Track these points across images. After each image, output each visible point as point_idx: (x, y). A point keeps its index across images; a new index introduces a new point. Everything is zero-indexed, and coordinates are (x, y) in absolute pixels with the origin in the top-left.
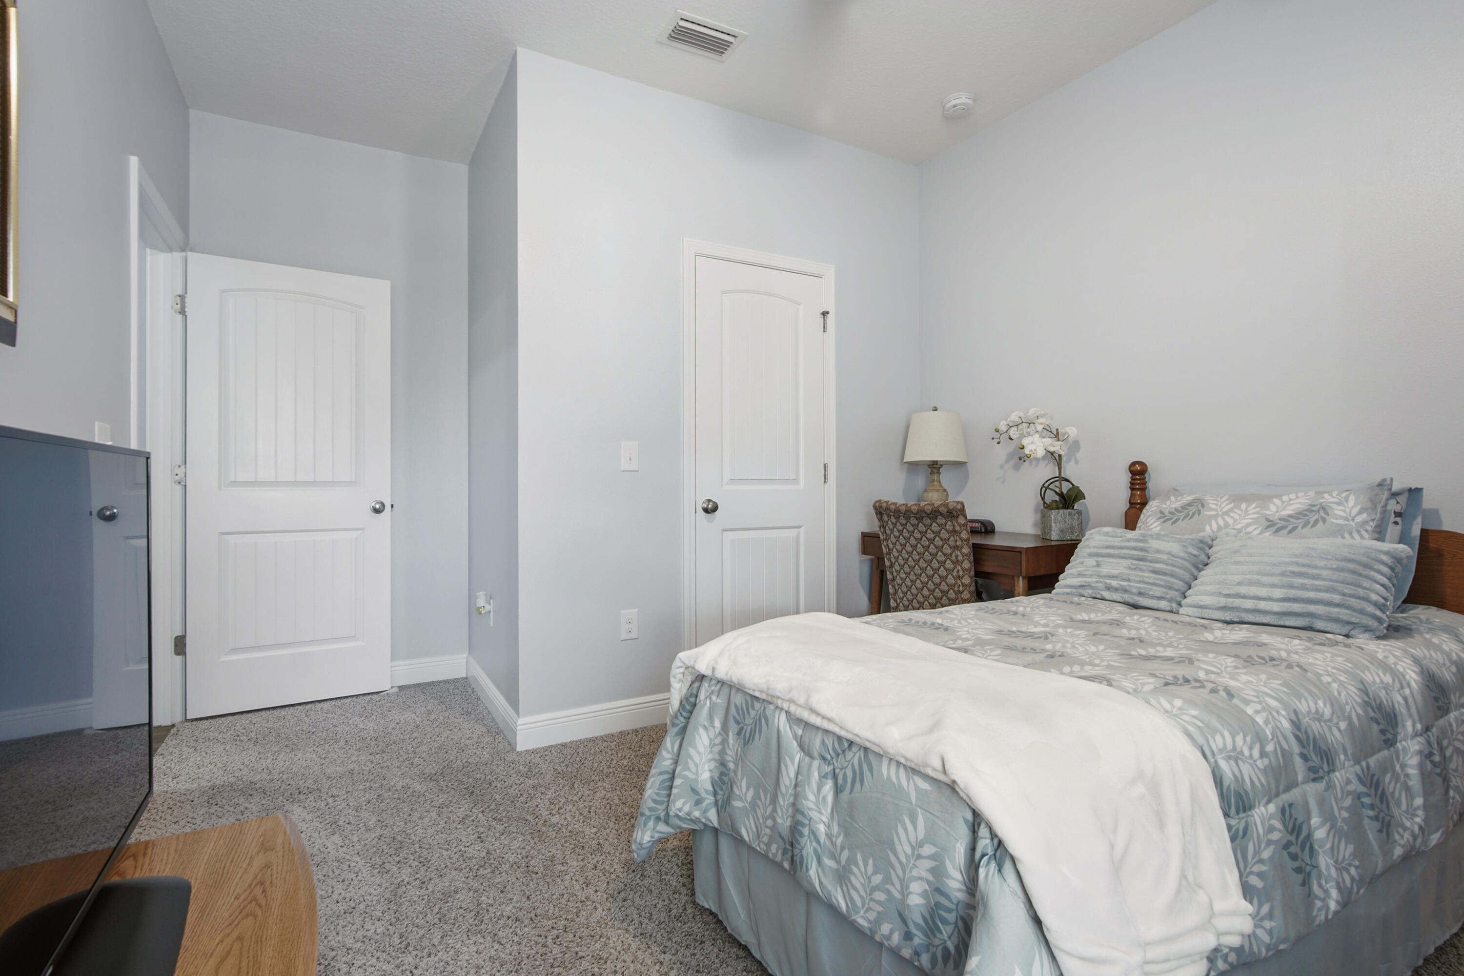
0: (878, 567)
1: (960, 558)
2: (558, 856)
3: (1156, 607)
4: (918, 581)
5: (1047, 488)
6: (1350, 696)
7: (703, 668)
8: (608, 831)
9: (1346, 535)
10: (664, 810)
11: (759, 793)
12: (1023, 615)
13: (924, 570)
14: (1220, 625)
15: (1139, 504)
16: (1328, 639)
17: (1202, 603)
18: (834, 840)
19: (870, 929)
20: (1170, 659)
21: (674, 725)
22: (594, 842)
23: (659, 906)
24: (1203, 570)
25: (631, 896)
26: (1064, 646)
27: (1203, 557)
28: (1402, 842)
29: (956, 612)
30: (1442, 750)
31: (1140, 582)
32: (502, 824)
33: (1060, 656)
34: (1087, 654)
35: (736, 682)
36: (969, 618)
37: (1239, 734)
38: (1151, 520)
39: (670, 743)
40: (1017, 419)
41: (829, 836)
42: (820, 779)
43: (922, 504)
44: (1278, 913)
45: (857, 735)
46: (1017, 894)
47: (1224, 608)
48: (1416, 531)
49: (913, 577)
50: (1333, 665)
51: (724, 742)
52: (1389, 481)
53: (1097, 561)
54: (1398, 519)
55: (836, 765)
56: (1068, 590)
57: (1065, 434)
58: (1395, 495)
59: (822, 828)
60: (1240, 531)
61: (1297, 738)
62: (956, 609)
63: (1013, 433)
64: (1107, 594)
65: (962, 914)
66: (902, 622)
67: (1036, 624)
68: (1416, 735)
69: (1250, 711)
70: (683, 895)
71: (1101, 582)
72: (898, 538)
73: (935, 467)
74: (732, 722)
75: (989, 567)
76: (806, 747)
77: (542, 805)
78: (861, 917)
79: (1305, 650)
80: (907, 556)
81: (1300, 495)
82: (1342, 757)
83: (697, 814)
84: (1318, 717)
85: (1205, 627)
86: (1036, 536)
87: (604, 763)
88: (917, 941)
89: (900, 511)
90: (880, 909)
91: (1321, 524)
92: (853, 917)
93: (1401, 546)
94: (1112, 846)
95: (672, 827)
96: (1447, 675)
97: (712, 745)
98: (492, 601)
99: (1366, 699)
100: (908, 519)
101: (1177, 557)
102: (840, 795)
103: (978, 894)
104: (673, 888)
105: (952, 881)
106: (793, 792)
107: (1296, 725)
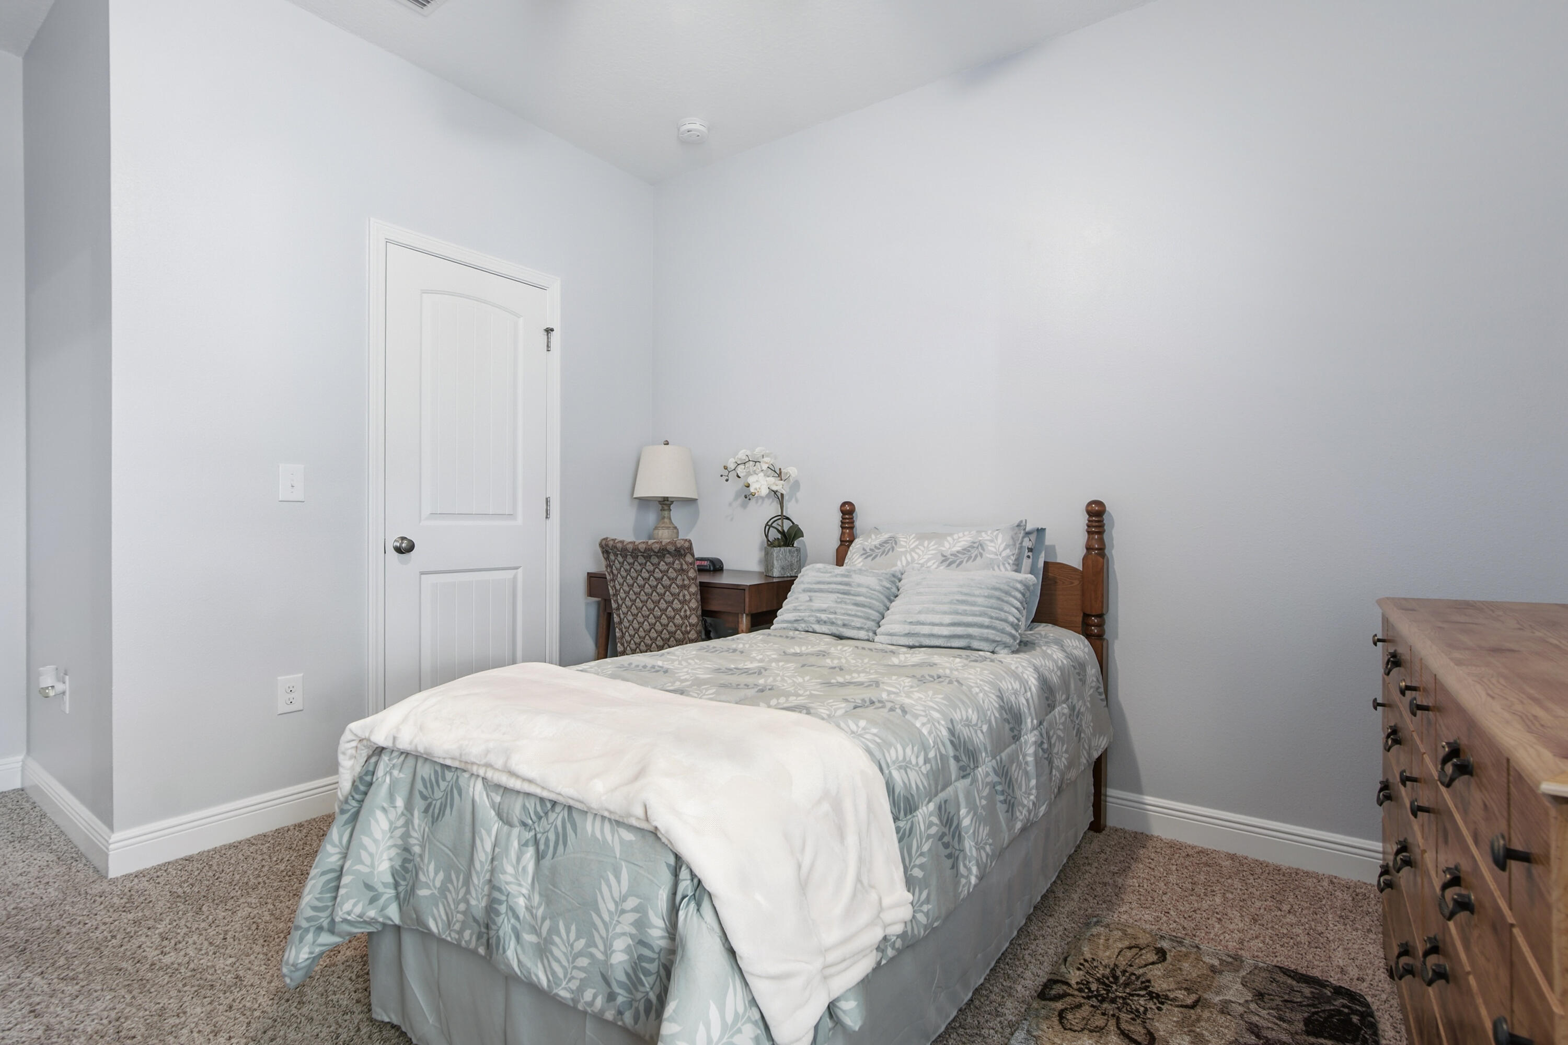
0: (605, 609)
1: (688, 597)
2: (170, 1006)
3: (856, 637)
4: (646, 623)
5: (771, 526)
6: (991, 703)
7: (380, 738)
8: (252, 957)
9: (996, 568)
10: (327, 917)
11: (450, 875)
12: (742, 652)
13: (651, 611)
14: (905, 649)
15: (848, 541)
16: (980, 656)
17: (891, 631)
18: (534, 911)
19: (573, 999)
20: (861, 684)
21: (343, 812)
22: (229, 976)
23: (322, 1035)
24: (894, 601)
25: (282, 1033)
26: (775, 680)
27: (894, 590)
28: (1021, 818)
29: (677, 653)
30: (1049, 738)
31: (844, 614)
32: (77, 984)
33: (769, 689)
34: (794, 685)
35: (422, 751)
36: (690, 658)
37: (908, 745)
38: (856, 556)
39: (337, 834)
40: (744, 457)
41: (529, 909)
42: (519, 848)
43: (650, 542)
44: (933, 897)
45: (559, 794)
46: (713, 930)
47: (908, 635)
48: (1041, 564)
49: (641, 619)
50: (981, 678)
51: (408, 823)
52: (1024, 522)
53: (809, 597)
54: (1030, 554)
55: (537, 829)
56: (785, 625)
57: (786, 474)
58: (1028, 534)
59: (521, 901)
60: (922, 565)
61: (952, 742)
62: (678, 650)
63: (741, 470)
64: (817, 628)
65: (663, 960)
66: (622, 666)
67: (753, 660)
68: (1033, 729)
69: (918, 725)
70: (356, 1014)
71: (812, 616)
72: (625, 578)
73: (665, 503)
74: (417, 798)
75: (714, 606)
76: (505, 815)
77: (148, 944)
78: (563, 989)
79: (963, 666)
80: (634, 597)
81: (966, 533)
82: (984, 754)
83: (372, 913)
84: (968, 723)
85: (893, 652)
86: (760, 573)
87: (249, 872)
88: (620, 999)
89: (627, 549)
90: (583, 975)
91: (979, 557)
92: (555, 991)
93: (1030, 576)
94: (799, 866)
95: (339, 935)
96: (1055, 679)
97: (393, 829)
98: (67, 678)
99: (1002, 704)
100: (635, 558)
101: (874, 590)
102: (542, 862)
103: (677, 938)
104: (343, 1008)
105: (655, 930)
106: (490, 868)
107: (952, 732)
